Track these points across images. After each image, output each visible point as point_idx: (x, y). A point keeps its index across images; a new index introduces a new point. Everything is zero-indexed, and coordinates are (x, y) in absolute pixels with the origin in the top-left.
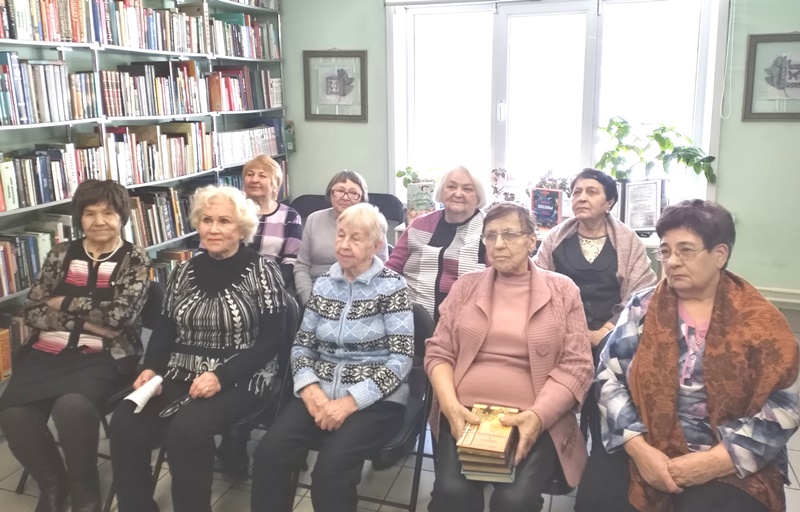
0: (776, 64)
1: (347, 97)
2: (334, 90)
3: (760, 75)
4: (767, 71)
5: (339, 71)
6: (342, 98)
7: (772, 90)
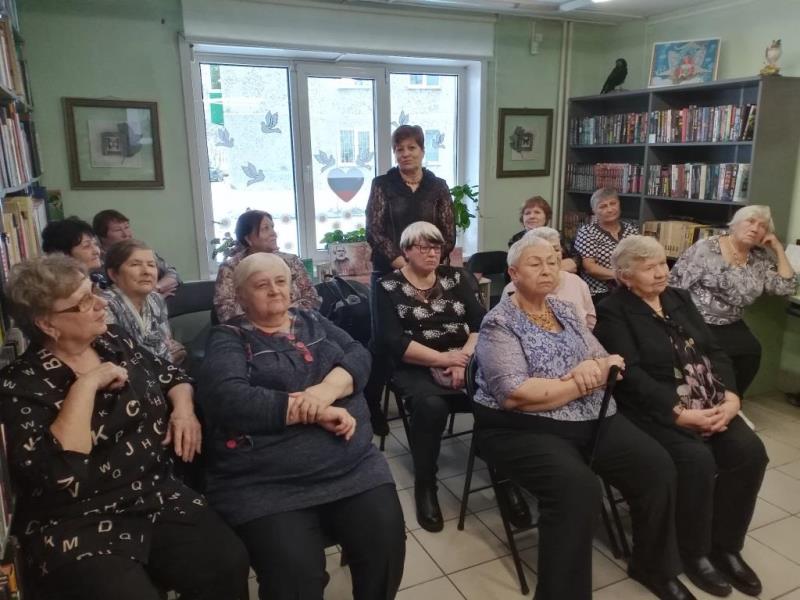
0: (516, 133)
1: (133, 158)
2: (114, 149)
3: (507, 142)
4: (511, 138)
5: (119, 125)
6: (127, 159)
7: (514, 153)
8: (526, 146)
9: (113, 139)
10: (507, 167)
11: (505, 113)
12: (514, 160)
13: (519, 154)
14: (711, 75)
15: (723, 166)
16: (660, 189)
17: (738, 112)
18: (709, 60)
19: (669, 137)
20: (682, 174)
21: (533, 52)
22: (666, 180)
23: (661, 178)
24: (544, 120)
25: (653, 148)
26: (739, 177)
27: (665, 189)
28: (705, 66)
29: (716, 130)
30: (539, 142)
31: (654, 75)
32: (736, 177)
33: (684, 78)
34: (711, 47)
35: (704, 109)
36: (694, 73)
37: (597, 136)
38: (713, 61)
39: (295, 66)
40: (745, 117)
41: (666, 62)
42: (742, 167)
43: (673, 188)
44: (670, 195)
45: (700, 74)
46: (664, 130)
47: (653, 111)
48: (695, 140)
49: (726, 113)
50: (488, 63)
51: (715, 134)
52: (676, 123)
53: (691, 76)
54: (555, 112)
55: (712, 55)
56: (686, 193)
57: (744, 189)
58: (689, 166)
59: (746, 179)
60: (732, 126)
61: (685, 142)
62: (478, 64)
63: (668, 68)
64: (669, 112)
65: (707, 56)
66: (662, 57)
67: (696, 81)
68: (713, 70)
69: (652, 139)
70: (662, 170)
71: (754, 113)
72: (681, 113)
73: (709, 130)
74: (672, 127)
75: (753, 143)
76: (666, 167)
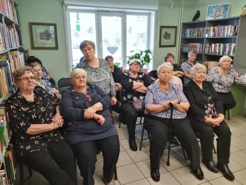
0: (165, 33)
1: (49, 41)
2: (44, 38)
3: (162, 36)
4: (164, 35)
5: (45, 31)
6: (47, 41)
7: (165, 40)
8: (168, 37)
9: (43, 35)
10: (162, 44)
11: (162, 27)
12: (165, 42)
13: (166, 40)
14: (226, 15)
15: (228, 44)
16: (209, 51)
17: (233, 27)
18: (225, 11)
19: (212, 35)
20: (215, 47)
21: (171, 8)
22: (211, 48)
23: (209, 48)
24: (174, 29)
25: (207, 39)
26: (232, 48)
27: (210, 52)
28: (224, 13)
29: (226, 33)
30: (173, 37)
31: (208, 16)
32: (231, 48)
33: (217, 17)
34: (226, 7)
35: (223, 26)
36: (220, 15)
37: (190, 35)
38: (227, 11)
39: (98, 12)
40: (235, 29)
41: (212, 12)
42: (233, 44)
43: (213, 51)
44: (212, 53)
45: (222, 15)
46: (210, 33)
47: (207, 27)
48: (219, 36)
49: (229, 27)
50: (157, 12)
51: (226, 34)
52: (214, 31)
53: (219, 16)
54: (178, 27)
55: (226, 9)
56: (216, 52)
57: (234, 52)
58: (218, 44)
59: (235, 48)
60: (231, 32)
61: (217, 37)
62: (154, 12)
63: (212, 13)
64: (212, 27)
65: (225, 10)
66: (211, 10)
67: (221, 18)
68: (226, 14)
69: (207, 36)
70: (209, 45)
71: (238, 28)
72: (216, 28)
73: (224, 33)
74: (213, 32)
75: (237, 37)
76: (210, 45)
